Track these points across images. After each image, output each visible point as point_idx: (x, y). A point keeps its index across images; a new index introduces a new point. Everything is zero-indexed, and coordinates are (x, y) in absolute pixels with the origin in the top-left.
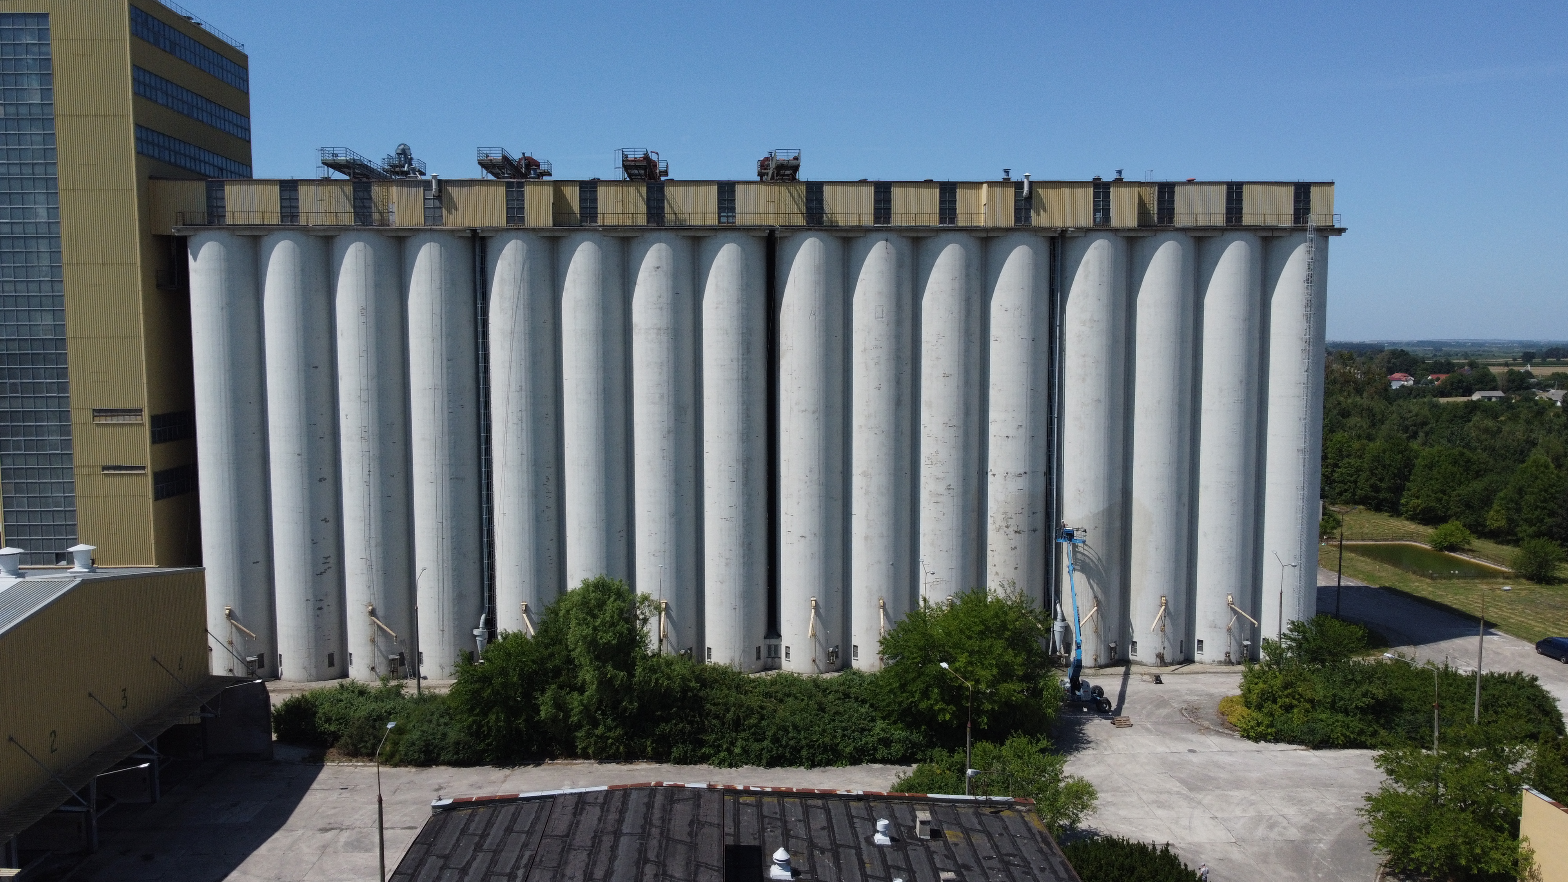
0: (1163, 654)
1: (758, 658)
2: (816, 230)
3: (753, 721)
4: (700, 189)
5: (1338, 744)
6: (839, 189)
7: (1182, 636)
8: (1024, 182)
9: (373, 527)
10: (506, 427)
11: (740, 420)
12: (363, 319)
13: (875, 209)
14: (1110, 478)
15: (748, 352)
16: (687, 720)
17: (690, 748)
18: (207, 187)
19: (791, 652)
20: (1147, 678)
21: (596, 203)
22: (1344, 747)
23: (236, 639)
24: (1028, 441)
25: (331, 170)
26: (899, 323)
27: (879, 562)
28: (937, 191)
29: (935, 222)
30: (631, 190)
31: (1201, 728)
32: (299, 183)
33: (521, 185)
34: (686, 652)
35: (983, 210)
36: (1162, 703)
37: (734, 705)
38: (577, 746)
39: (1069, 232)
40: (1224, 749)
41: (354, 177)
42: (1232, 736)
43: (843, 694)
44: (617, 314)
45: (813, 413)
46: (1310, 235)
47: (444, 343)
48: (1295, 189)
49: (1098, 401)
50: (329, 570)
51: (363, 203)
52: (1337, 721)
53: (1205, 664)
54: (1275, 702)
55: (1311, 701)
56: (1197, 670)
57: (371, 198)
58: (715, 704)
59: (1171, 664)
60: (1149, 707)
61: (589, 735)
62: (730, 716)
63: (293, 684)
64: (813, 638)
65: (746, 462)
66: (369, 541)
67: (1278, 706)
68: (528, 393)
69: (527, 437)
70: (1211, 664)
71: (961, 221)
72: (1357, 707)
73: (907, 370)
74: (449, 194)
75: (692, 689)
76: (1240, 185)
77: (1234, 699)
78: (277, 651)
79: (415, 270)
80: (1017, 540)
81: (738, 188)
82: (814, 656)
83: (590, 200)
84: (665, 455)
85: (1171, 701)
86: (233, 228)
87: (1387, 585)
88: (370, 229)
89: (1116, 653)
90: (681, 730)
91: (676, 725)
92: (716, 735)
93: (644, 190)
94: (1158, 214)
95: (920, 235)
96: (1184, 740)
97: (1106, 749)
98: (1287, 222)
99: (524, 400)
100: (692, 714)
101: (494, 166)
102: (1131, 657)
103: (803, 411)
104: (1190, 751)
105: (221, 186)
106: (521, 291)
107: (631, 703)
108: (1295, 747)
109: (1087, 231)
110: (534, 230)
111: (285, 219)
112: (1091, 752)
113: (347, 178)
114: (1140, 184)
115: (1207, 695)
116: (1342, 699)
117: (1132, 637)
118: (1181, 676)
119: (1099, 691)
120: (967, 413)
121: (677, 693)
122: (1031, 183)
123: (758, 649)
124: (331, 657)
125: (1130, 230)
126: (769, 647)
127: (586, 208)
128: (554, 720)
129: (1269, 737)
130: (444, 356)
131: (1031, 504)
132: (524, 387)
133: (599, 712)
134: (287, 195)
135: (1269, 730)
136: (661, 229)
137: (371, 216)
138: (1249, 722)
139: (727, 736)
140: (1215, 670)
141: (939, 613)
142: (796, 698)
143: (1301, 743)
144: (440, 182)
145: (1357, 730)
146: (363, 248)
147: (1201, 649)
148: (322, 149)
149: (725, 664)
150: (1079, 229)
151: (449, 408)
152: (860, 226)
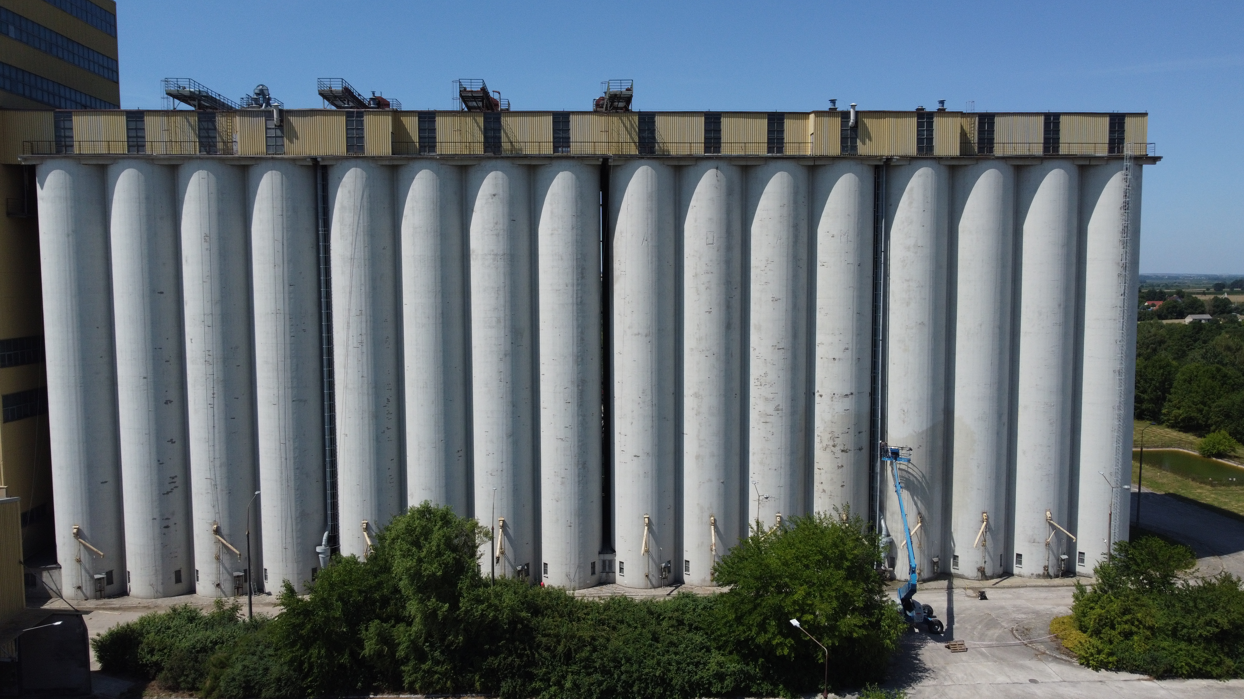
0: (984, 568)
1: (593, 573)
2: (649, 158)
3: (584, 654)
4: (536, 119)
5: (1183, 674)
6: (670, 119)
7: (1001, 551)
8: (850, 112)
9: (217, 447)
10: (347, 351)
11: (575, 344)
12: (206, 245)
13: (705, 138)
14: (933, 398)
15: (583, 278)
16: (516, 652)
17: (519, 683)
18: (55, 117)
19: (625, 567)
20: (970, 592)
21: (435, 133)
22: (1189, 676)
23: (85, 556)
24: (854, 363)
25: (177, 101)
26: (729, 248)
27: (710, 480)
28: (765, 121)
29: (763, 151)
30: (469, 120)
31: (1037, 653)
32: (145, 113)
33: (360, 115)
34: (523, 568)
35: (810, 139)
36: (991, 623)
37: (566, 637)
38: (403, 682)
39: (894, 160)
40: (1066, 679)
41: (199, 108)
42: (1070, 663)
43: (677, 620)
44: (455, 241)
45: (646, 336)
46: (1126, 163)
47: (286, 269)
48: (1111, 120)
49: (922, 324)
50: (175, 490)
51: (208, 133)
52: (1181, 650)
53: (1024, 577)
54: (1113, 627)
55: (1151, 628)
56: (1018, 584)
57: (215, 129)
58: (544, 636)
59: (992, 577)
60: (980, 627)
61: (416, 670)
62: (560, 648)
63: (140, 600)
64: (646, 554)
65: (581, 384)
66: (213, 461)
67: (1117, 632)
68: (368, 317)
69: (367, 359)
70: (1030, 578)
71: (789, 150)
72: (1200, 635)
73: (737, 294)
74: (291, 124)
75: (521, 620)
76: (1057, 116)
77: (1065, 621)
78: (126, 568)
79: (257, 198)
80: (844, 459)
81: (572, 118)
82: (647, 571)
83: (429, 130)
84: (502, 377)
85: (1000, 620)
86: (80, 158)
87: (1171, 491)
88: (213, 158)
89: (938, 567)
90: (510, 665)
91: (505, 659)
92: (547, 668)
93: (481, 120)
94: (979, 143)
95: (749, 163)
96: (1022, 667)
97: (945, 679)
98: (1103, 151)
99: (364, 325)
100: (521, 646)
101: (335, 97)
102: (953, 571)
103: (636, 335)
104: (1033, 681)
105: (68, 116)
106: (361, 217)
107: (456, 637)
108: (1137, 676)
109: (912, 159)
110: (373, 158)
111: (131, 149)
112: (932, 682)
113: (193, 108)
114: (962, 114)
115: (1033, 613)
116: (1184, 627)
117: (954, 551)
118: (1003, 590)
119: (929, 610)
120: (795, 336)
121: (505, 624)
122: (857, 113)
123: (593, 564)
124: (178, 574)
125: (953, 158)
126: (604, 562)
127: (425, 138)
128: (379, 654)
129: (1110, 665)
130: (286, 282)
131: (857, 424)
132: (363, 312)
133: (427, 644)
134: (133, 125)
135: (1111, 659)
136: (497, 158)
137: (215, 146)
138: (1089, 649)
139: (558, 669)
140: (1034, 584)
141: (774, 538)
142: (629, 625)
143: (1144, 672)
144: (281, 112)
145: (1203, 660)
146: (206, 176)
147: (1019, 562)
148: (166, 81)
149: (559, 587)
150: (903, 158)
151: (290, 332)
152: (691, 155)
